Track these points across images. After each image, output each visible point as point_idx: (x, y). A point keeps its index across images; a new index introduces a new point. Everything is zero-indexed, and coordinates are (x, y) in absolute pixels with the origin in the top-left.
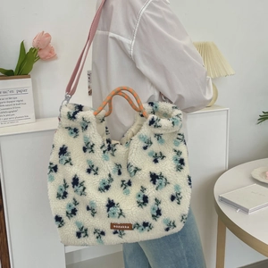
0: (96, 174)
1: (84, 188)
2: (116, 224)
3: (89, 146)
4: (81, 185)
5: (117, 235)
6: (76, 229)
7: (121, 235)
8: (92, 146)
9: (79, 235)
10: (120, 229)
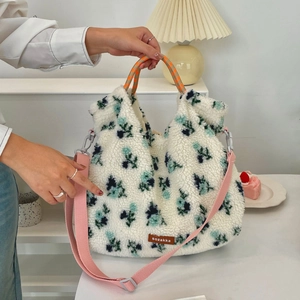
0: (135, 166)
1: (124, 190)
2: (155, 236)
3: (127, 128)
4: (120, 186)
5: (155, 249)
6: (106, 242)
7: (161, 250)
8: (130, 128)
9: (109, 248)
10: (159, 243)
